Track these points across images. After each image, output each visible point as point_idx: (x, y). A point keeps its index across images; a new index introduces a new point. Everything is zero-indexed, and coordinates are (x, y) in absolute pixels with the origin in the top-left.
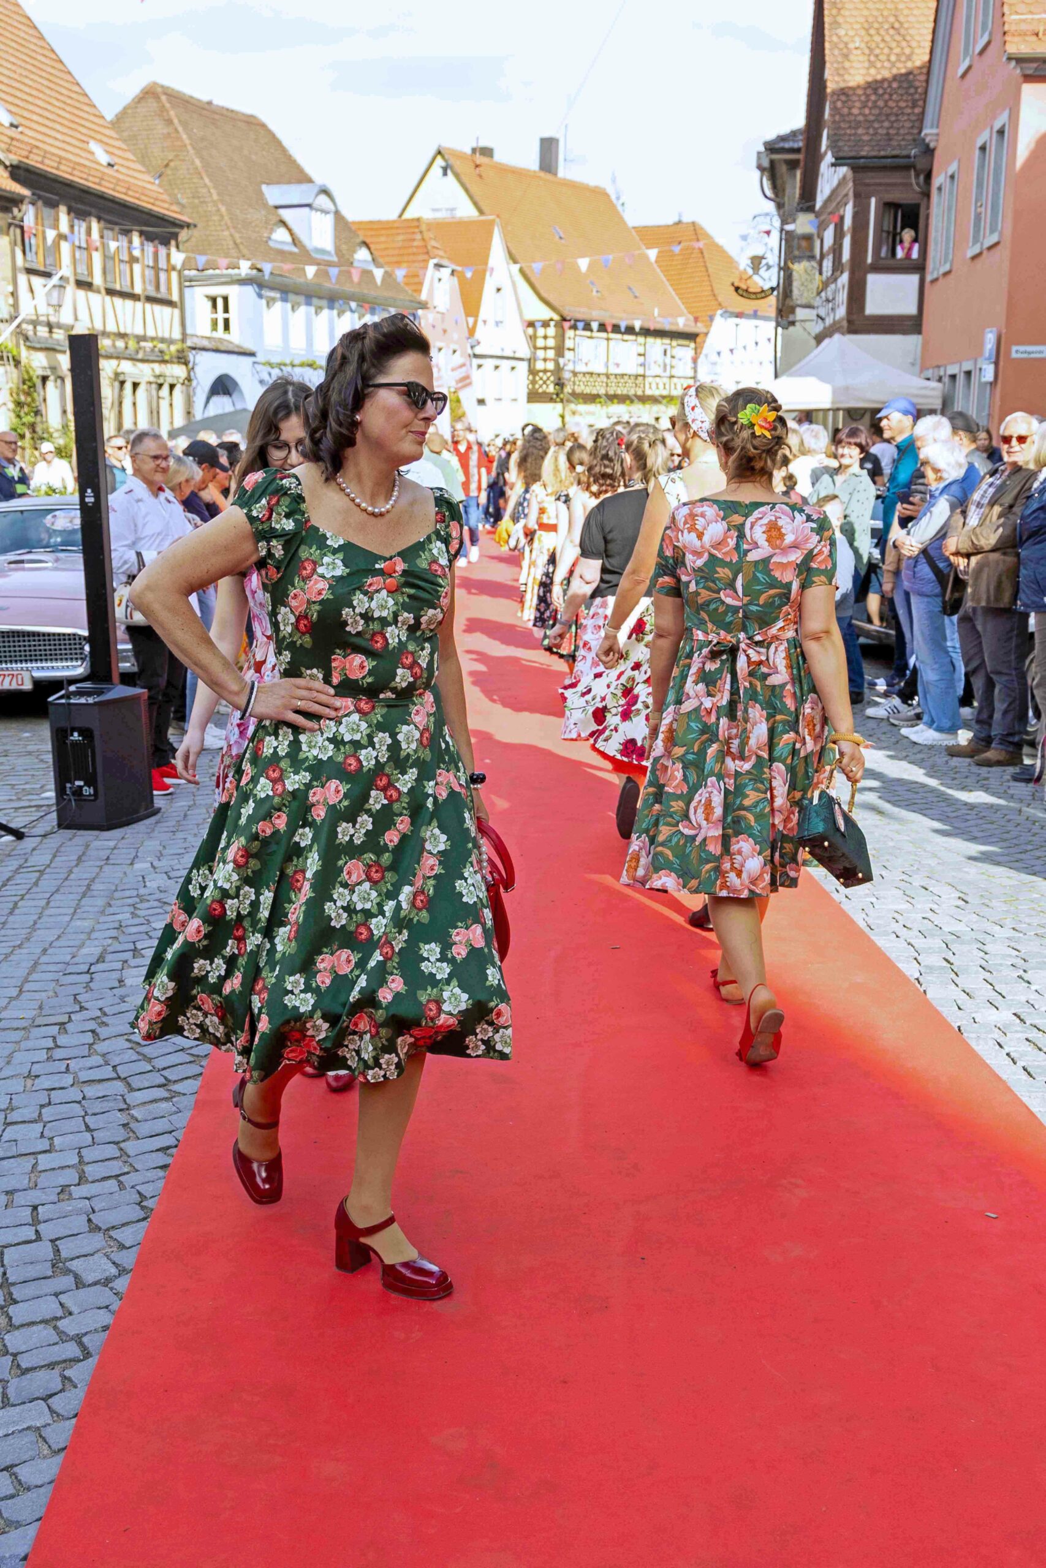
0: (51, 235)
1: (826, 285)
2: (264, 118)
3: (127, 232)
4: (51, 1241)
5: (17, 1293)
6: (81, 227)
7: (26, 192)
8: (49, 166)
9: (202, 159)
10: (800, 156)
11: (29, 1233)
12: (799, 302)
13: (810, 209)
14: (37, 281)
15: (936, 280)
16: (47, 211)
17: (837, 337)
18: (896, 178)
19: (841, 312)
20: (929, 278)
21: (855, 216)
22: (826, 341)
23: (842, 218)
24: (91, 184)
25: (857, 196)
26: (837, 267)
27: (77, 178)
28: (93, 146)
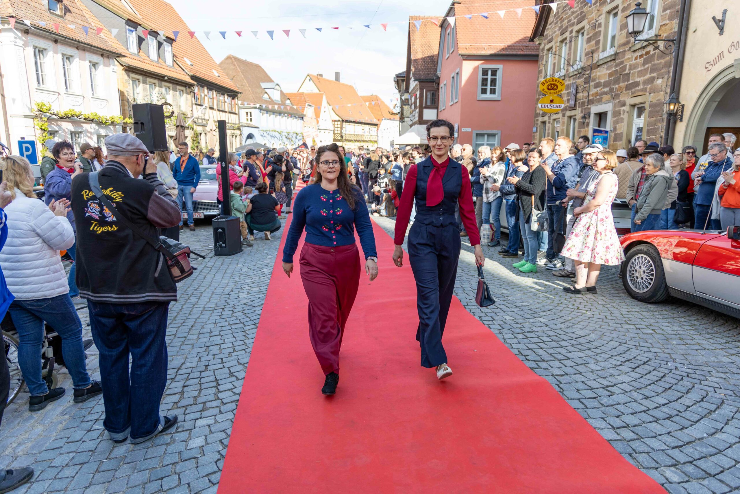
0: (203, 95)
1: (413, 111)
2: (260, 65)
3: (223, 94)
4: (228, 368)
5: (220, 382)
6: (211, 93)
7: (195, 83)
8: (202, 76)
9: (244, 75)
10: (405, 78)
11: (221, 366)
12: (407, 116)
13: (408, 92)
14: (199, 107)
15: (441, 111)
16: (201, 88)
17: (416, 125)
18: (430, 84)
19: (417, 119)
20: (439, 110)
21: (420, 94)
22: (413, 127)
23: (416, 95)
24: (214, 81)
25: (420, 89)
26: (416, 107)
27: (210, 79)
28: (214, 71)
